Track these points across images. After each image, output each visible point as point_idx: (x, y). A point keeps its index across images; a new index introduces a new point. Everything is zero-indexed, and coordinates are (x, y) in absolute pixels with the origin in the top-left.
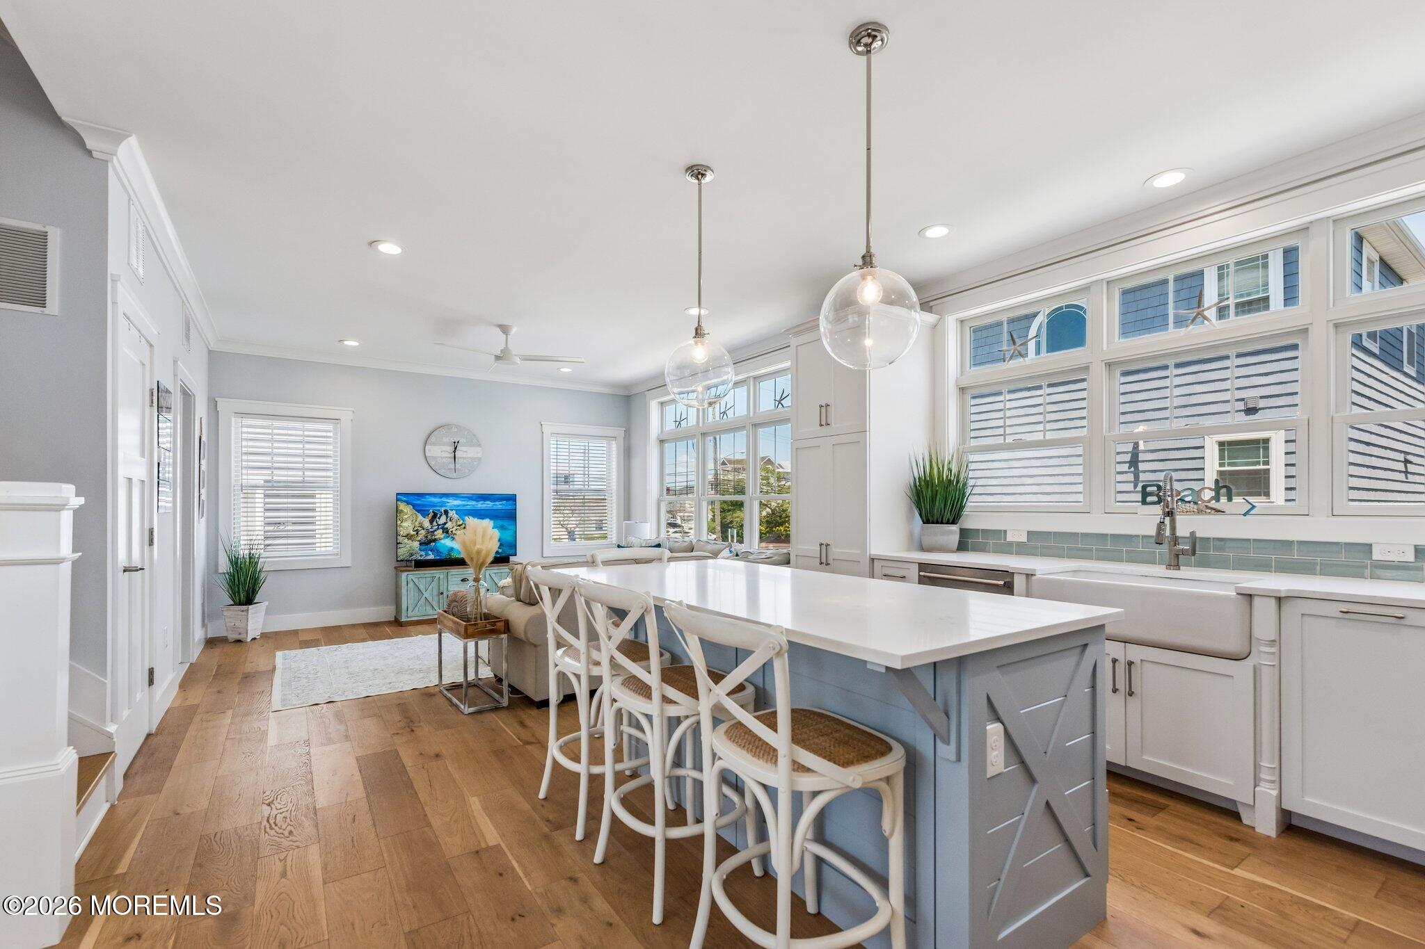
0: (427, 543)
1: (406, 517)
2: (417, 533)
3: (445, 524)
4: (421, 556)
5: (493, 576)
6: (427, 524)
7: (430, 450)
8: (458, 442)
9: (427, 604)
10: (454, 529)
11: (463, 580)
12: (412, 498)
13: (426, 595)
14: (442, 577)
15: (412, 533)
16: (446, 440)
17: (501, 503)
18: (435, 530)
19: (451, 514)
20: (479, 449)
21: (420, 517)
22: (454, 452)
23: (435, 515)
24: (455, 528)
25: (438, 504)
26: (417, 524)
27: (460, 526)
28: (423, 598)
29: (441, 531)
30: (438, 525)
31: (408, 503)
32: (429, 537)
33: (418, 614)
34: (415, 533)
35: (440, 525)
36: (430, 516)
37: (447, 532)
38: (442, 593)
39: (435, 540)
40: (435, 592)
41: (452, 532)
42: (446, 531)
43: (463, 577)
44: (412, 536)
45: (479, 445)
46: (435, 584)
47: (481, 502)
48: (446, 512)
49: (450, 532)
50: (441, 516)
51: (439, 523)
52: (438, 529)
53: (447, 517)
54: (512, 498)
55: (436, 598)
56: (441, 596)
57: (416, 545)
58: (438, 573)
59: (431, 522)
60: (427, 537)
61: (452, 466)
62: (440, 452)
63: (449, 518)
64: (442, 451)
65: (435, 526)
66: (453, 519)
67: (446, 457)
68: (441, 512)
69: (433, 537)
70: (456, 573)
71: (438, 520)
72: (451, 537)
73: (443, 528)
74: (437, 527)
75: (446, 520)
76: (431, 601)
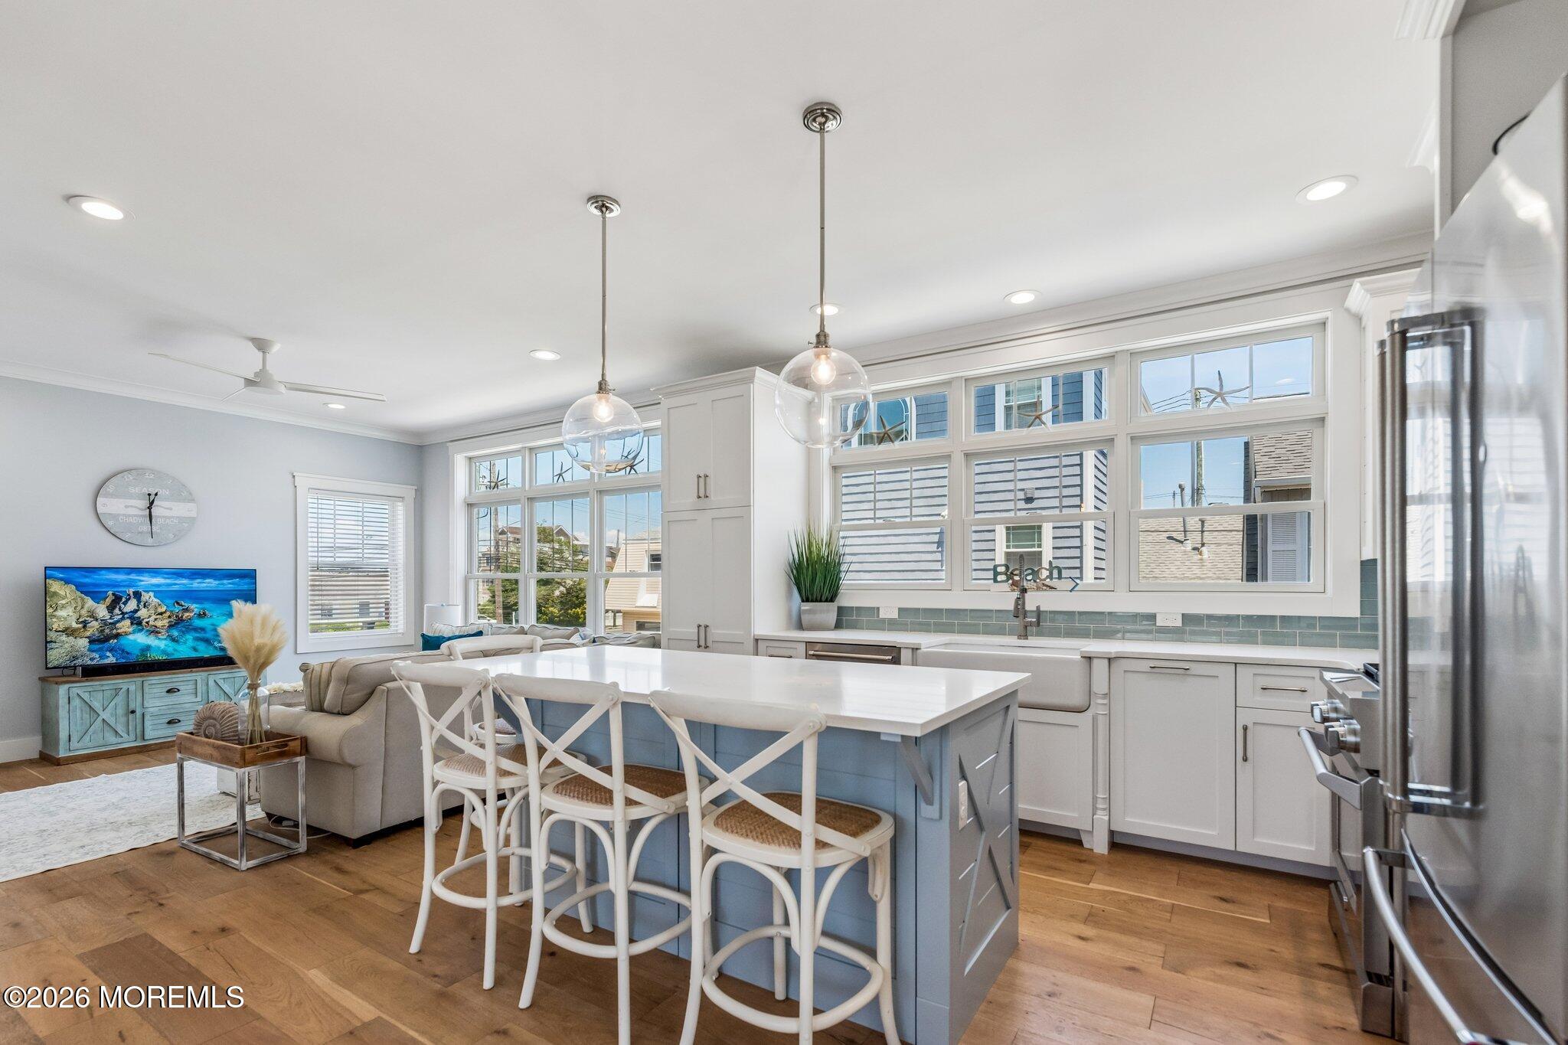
0: (99, 641)
1: (63, 602)
2: (85, 627)
3: (136, 611)
5: (221, 683)
6: (102, 611)
7: (104, 505)
8: (156, 494)
9: (107, 728)
10: (151, 619)
11: (170, 692)
13: (105, 715)
14: (132, 688)
15: (75, 626)
16: (134, 490)
18: (118, 621)
19: (145, 597)
20: (191, 506)
21: (90, 603)
22: (150, 508)
23: (117, 600)
24: (154, 617)
26: (84, 612)
27: (161, 614)
28: (100, 719)
29: (127, 622)
30: (123, 613)
32: (107, 631)
33: (89, 745)
34: (80, 626)
35: (126, 613)
36: (109, 601)
37: (140, 623)
38: (133, 712)
39: (117, 636)
40: (120, 711)
41: (147, 623)
42: (137, 622)
43: (170, 686)
44: (74, 630)
45: (193, 500)
46: (120, 699)
48: (137, 595)
49: (144, 623)
50: (128, 600)
51: (125, 610)
52: (123, 619)
53: (139, 601)
55: (123, 720)
56: (131, 716)
57: (82, 643)
58: (128, 683)
59: (111, 609)
60: (102, 631)
61: (146, 528)
62: (124, 507)
63: (142, 603)
64: (126, 507)
65: (118, 615)
66: (149, 605)
67: (135, 516)
68: (129, 595)
69: (115, 631)
70: (157, 682)
71: (123, 606)
72: (148, 631)
73: (131, 618)
74: (121, 616)
75: (138, 606)
76: (112, 724)
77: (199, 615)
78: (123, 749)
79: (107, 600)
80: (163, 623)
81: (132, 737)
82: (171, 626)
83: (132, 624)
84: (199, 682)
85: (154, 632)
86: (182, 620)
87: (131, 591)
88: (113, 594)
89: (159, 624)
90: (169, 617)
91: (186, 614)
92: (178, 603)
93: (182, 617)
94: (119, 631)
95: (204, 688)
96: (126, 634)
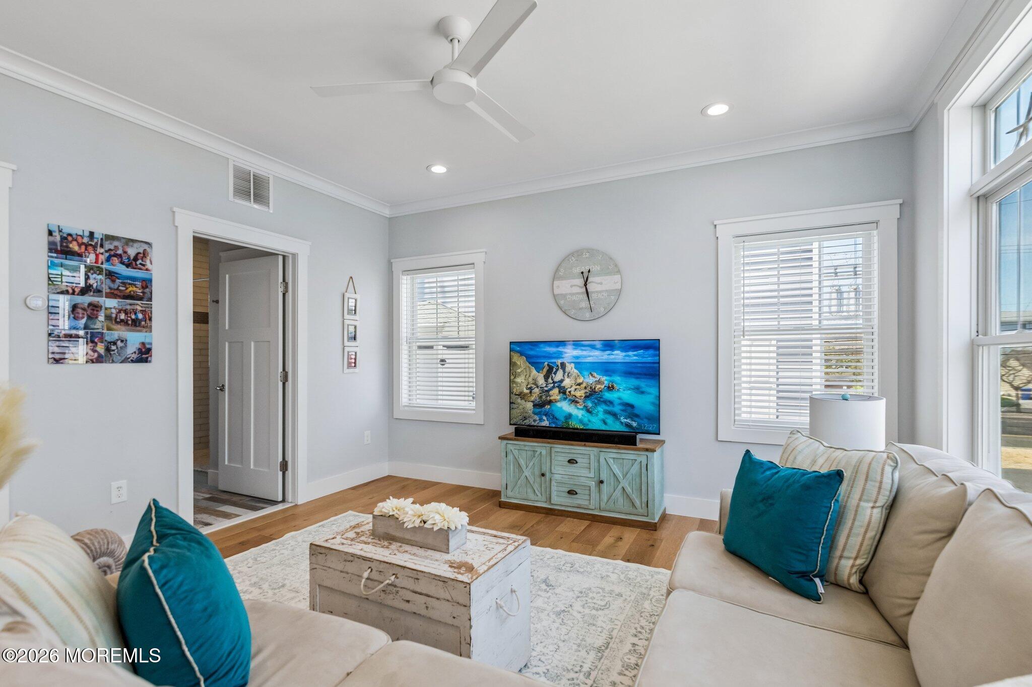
1: (519, 371)
2: (531, 392)
3: (562, 381)
4: (535, 421)
5: (611, 461)
6: (541, 381)
7: (558, 287)
8: (589, 271)
9: (528, 485)
10: (573, 389)
11: (570, 461)
12: (527, 347)
13: (527, 473)
14: (544, 452)
15: (526, 391)
16: (578, 270)
17: (635, 353)
18: (551, 390)
19: (569, 368)
20: (617, 277)
21: (534, 372)
22: (586, 285)
23: (550, 369)
24: (574, 387)
25: (555, 355)
26: (530, 380)
27: (579, 384)
28: (524, 475)
29: (556, 391)
30: (554, 383)
31: (521, 354)
32: (544, 397)
33: (518, 496)
34: (528, 391)
35: (556, 382)
36: (545, 370)
37: (564, 393)
38: (543, 475)
39: (550, 402)
40: (537, 473)
41: (570, 392)
42: (563, 391)
43: (570, 456)
44: (525, 395)
45: (619, 272)
46: (536, 460)
47: (608, 352)
48: (563, 365)
49: (567, 393)
50: (557, 370)
51: (555, 380)
52: (554, 387)
53: (564, 372)
54: (653, 346)
55: (538, 480)
56: (543, 478)
57: (530, 405)
58: (541, 448)
59: (546, 378)
60: (541, 397)
61: (584, 304)
62: (571, 287)
63: (566, 374)
64: (572, 286)
65: (550, 383)
66: (571, 376)
67: (578, 293)
68: (558, 366)
69: (548, 398)
70: (563, 450)
71: (554, 375)
72: (570, 400)
73: (559, 387)
74: (552, 385)
75: (563, 376)
76: (532, 483)
77: (609, 387)
78: (537, 507)
79: (544, 370)
80: (580, 393)
81: (544, 499)
82: (586, 397)
83: (560, 392)
84: (592, 457)
85: (574, 402)
86: (595, 392)
87: (559, 362)
88: (548, 365)
89: (578, 394)
90: (585, 388)
91: (598, 386)
92: (592, 375)
93: (595, 389)
94: (552, 398)
95: (596, 464)
96: (556, 401)
